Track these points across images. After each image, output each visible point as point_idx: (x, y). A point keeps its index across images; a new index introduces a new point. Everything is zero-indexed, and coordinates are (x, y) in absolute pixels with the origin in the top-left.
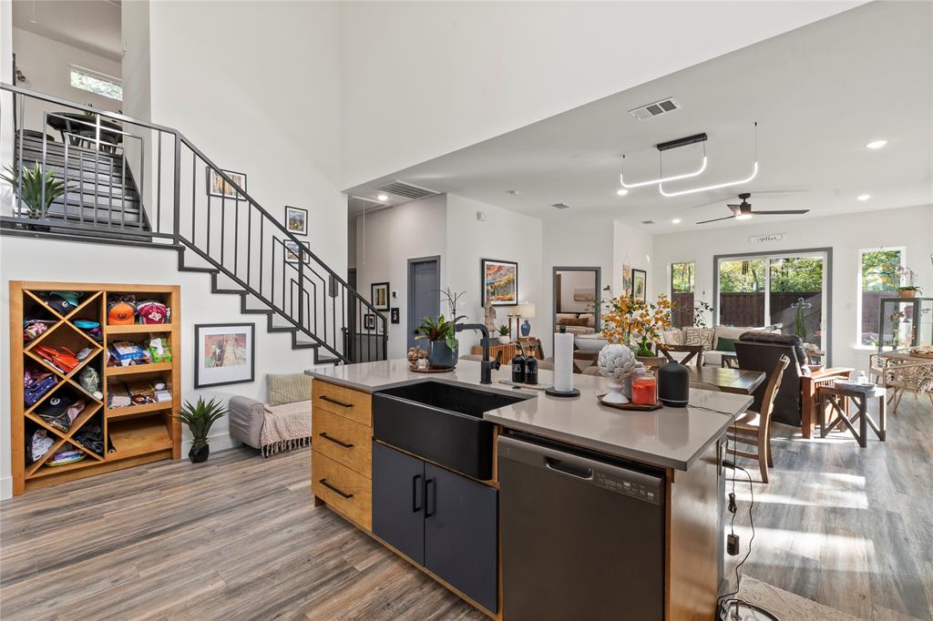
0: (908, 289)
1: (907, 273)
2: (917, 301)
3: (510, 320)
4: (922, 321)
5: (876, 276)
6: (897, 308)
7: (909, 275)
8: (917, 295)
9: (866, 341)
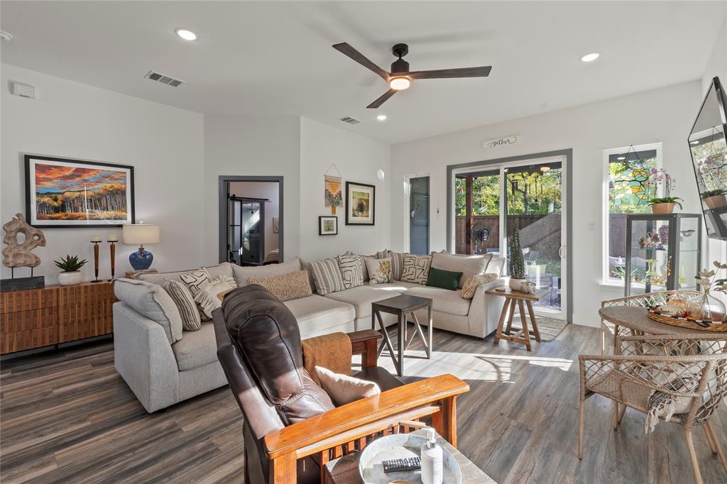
0: (664, 201)
1: (661, 177)
2: (673, 219)
3: (96, 249)
4: (681, 249)
5: (624, 184)
6: (650, 229)
7: (663, 181)
8: (676, 210)
9: (614, 272)
